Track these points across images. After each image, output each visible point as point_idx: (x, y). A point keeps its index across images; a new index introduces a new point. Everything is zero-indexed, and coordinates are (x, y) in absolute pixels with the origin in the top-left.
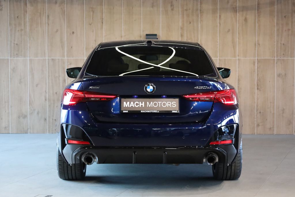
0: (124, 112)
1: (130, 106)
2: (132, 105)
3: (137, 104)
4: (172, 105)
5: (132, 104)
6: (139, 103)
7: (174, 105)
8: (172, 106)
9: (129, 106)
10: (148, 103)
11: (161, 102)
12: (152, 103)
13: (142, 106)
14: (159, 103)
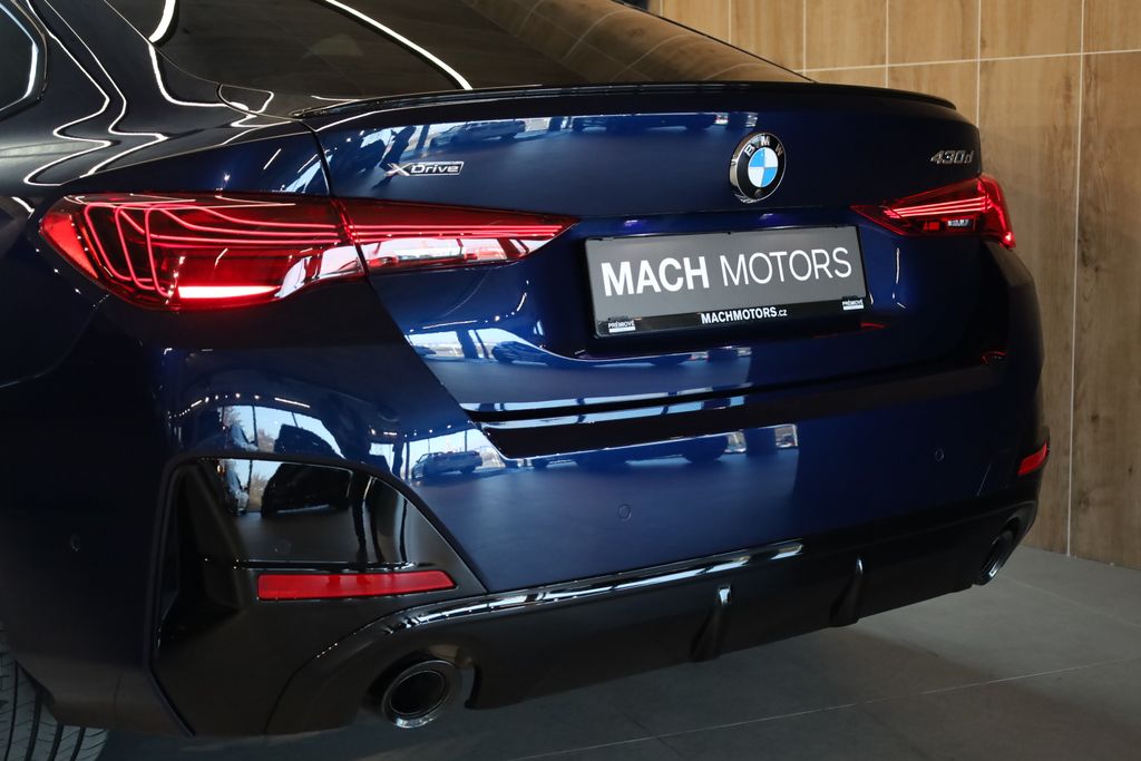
0: (616, 329)
1: (640, 290)
2: (648, 283)
3: (672, 275)
4: (833, 266)
5: (647, 277)
6: (682, 263)
7: (843, 269)
8: (837, 272)
9: (631, 291)
10: (723, 259)
11: (785, 253)
12: (742, 258)
13: (697, 279)
14: (774, 260)
